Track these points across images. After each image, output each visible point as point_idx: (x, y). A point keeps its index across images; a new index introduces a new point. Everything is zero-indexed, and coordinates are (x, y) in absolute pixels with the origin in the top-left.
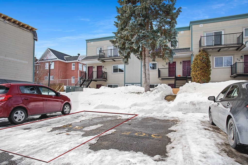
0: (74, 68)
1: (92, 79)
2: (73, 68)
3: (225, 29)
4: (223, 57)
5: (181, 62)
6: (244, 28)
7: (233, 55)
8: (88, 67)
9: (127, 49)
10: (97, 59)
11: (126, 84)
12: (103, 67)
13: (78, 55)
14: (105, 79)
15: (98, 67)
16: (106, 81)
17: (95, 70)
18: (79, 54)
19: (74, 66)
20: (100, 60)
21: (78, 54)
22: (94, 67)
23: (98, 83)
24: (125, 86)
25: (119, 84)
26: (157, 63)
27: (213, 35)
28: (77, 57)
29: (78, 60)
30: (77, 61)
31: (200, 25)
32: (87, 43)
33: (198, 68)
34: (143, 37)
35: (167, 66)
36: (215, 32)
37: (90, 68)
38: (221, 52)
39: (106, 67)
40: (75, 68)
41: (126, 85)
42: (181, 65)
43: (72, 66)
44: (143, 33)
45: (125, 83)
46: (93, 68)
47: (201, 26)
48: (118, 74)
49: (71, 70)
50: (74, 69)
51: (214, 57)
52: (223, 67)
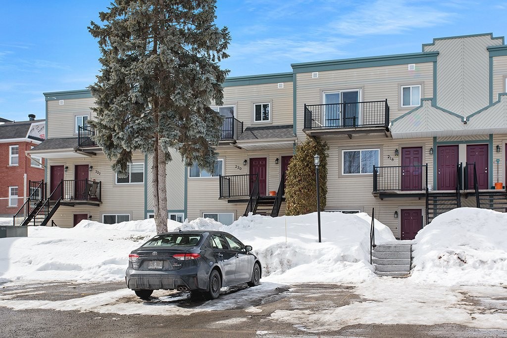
0: (17, 160)
1: (61, 201)
2: (13, 159)
3: (364, 86)
4: (361, 150)
5: (277, 159)
6: (402, 87)
7: (380, 146)
8: (52, 168)
9: (116, 148)
10: (73, 149)
11: (149, 214)
12: (92, 167)
13: (28, 119)
14: (95, 199)
15: (77, 167)
16: (98, 205)
17: (69, 176)
18: (32, 116)
19: (17, 155)
20: (81, 152)
21: (30, 116)
22: (67, 168)
23: (79, 210)
24: (146, 218)
25: (131, 212)
26: (223, 160)
27: (341, 104)
28: (26, 125)
29: (29, 137)
30: (26, 139)
31: (313, 73)
32: (47, 101)
33: (295, 178)
34: (140, 130)
35: (246, 170)
36: (344, 93)
37: (57, 171)
38: (356, 139)
39: (99, 169)
40: (20, 162)
41: (148, 216)
42: (279, 168)
43: (11, 156)
44: (139, 124)
45: (146, 211)
46: (65, 170)
47: (315, 75)
48: (130, 186)
49: (7, 168)
50: (17, 165)
51: (343, 151)
52: (361, 174)
